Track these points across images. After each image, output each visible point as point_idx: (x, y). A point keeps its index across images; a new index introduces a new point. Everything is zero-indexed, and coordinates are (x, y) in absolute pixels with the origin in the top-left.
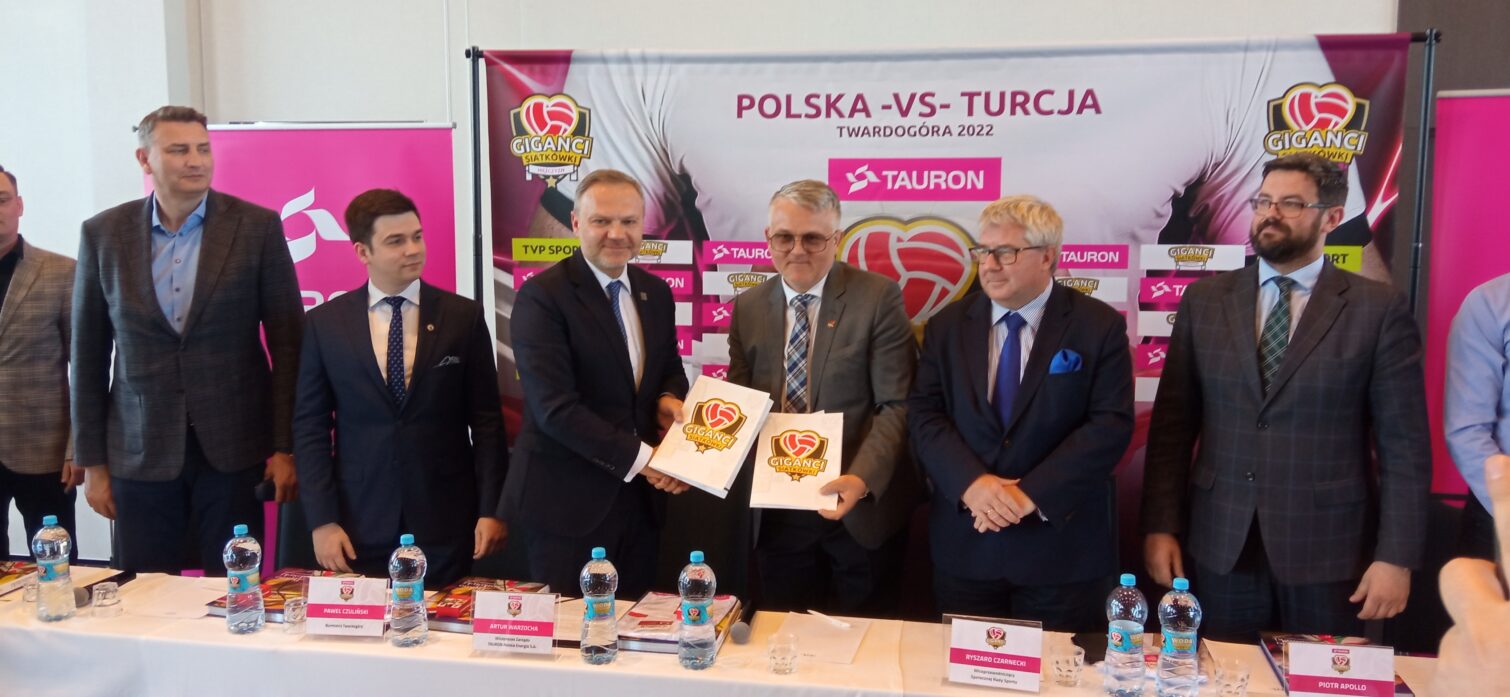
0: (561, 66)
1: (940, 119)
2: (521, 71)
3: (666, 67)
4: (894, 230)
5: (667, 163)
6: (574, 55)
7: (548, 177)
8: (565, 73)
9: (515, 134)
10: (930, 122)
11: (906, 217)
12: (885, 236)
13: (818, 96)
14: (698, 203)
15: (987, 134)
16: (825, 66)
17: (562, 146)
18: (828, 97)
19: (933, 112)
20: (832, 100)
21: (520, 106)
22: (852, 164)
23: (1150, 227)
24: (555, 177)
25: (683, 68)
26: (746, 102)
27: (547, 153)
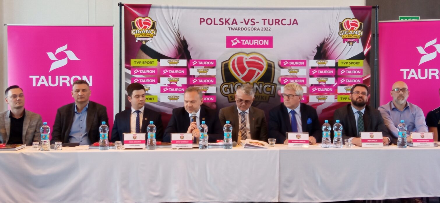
0: (148, 9)
1: (256, 26)
2: (135, 10)
3: (179, 10)
4: (245, 56)
5: (179, 37)
6: (152, 6)
7: (143, 41)
8: (149, 11)
9: (132, 28)
10: (254, 27)
11: (248, 52)
12: (242, 58)
13: (223, 19)
14: (189, 48)
15: (269, 30)
16: (225, 11)
17: (147, 32)
18: (226, 19)
19: (254, 24)
20: (227, 20)
21: (135, 20)
22: (233, 38)
23: (312, 55)
24: (145, 41)
25: (184, 10)
26: (202, 20)
27: (143, 34)
